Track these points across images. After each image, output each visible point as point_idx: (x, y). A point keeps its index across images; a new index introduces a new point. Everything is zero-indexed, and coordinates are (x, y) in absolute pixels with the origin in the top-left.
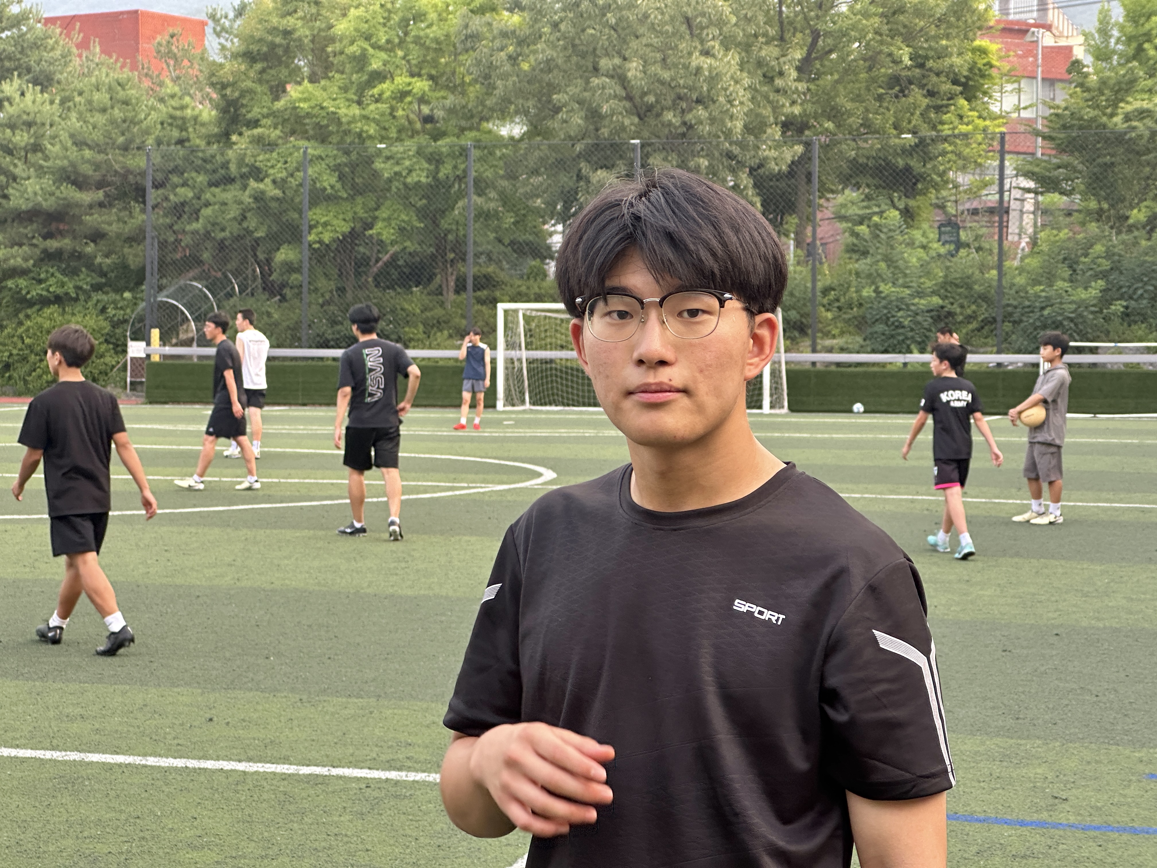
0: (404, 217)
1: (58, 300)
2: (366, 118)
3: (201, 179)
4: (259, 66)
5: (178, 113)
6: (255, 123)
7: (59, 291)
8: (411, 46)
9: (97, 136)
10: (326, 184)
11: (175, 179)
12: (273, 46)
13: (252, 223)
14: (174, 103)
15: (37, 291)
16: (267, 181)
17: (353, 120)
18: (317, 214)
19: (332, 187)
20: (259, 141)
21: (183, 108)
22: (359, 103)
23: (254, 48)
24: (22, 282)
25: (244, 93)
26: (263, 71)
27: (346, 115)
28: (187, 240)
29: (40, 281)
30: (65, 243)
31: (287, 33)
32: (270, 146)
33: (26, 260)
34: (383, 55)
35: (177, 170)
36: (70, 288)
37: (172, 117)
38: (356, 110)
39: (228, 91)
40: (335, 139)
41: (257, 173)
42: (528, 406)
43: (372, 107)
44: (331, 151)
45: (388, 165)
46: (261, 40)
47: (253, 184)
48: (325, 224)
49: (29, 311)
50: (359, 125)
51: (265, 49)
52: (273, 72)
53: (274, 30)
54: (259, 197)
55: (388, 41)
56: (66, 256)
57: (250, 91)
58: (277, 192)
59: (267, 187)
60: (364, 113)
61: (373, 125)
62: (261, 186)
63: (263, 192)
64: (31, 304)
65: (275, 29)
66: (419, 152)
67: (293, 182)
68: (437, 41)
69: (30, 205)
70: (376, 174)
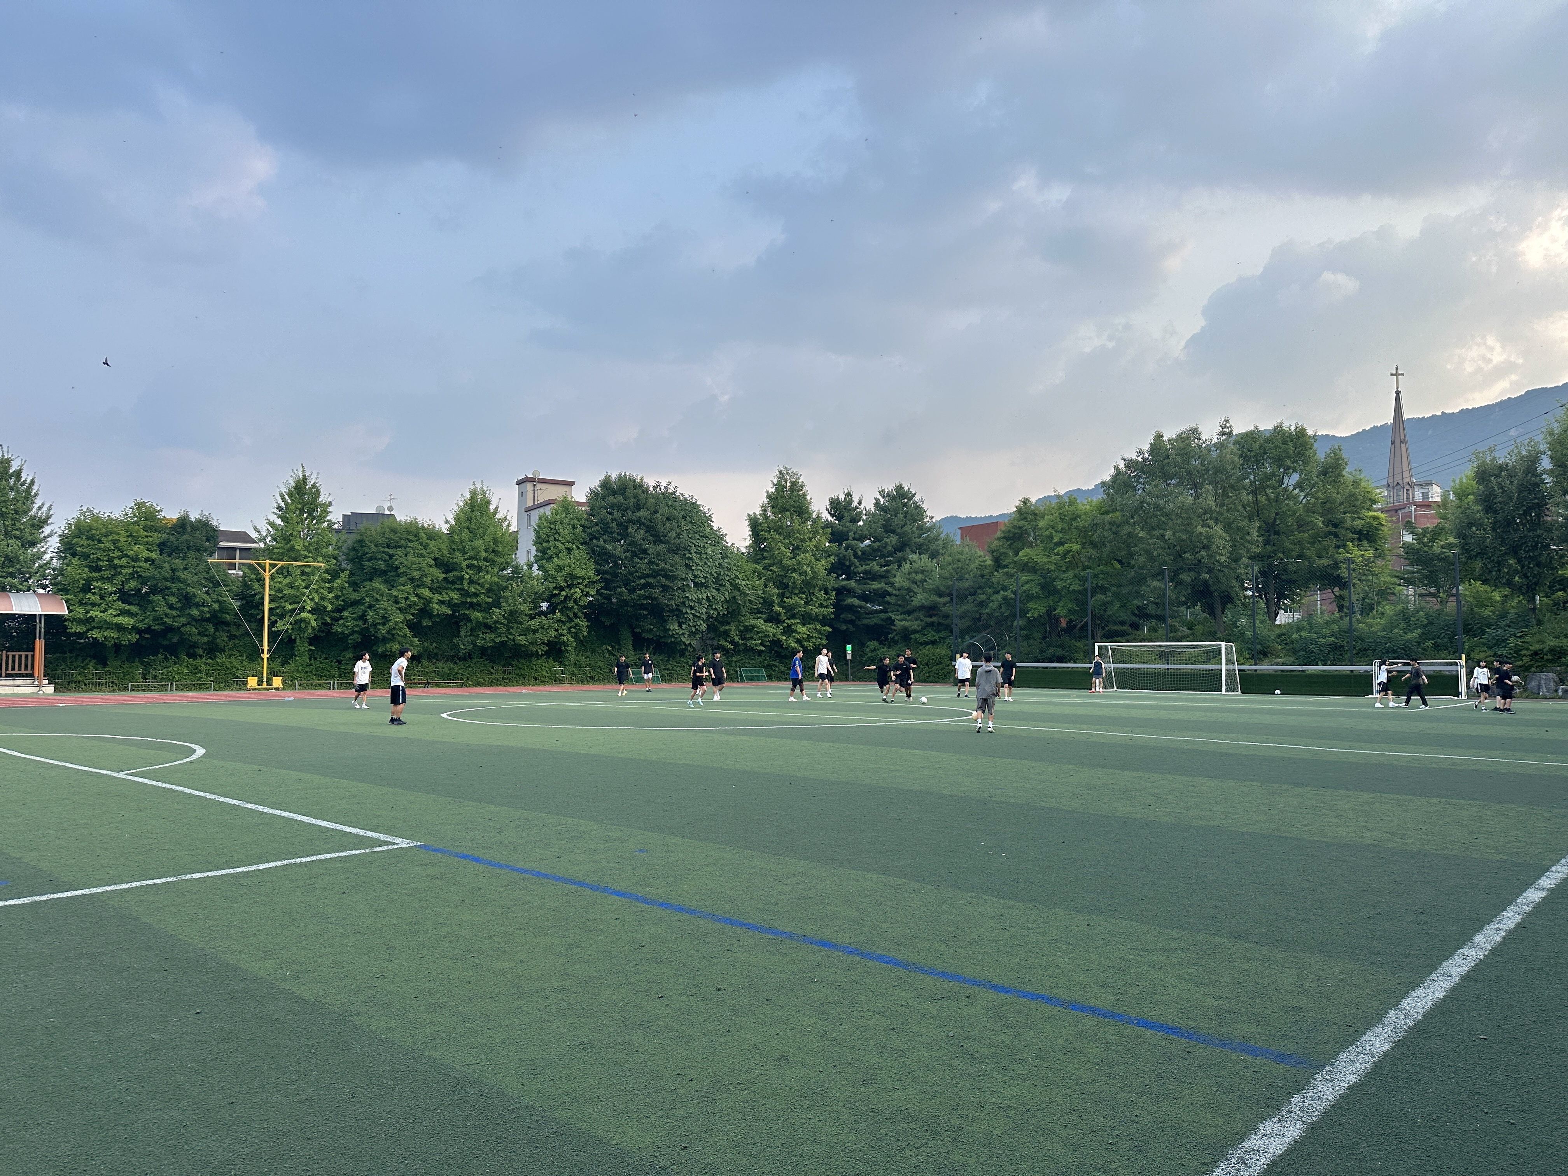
0: (1069, 605)
1: (933, 643)
2: (1051, 562)
3: (990, 591)
4: (1009, 543)
5: (983, 564)
6: (1007, 566)
7: (932, 639)
8: (1074, 530)
9: (947, 575)
10: (1034, 592)
11: (979, 591)
12: (1015, 534)
13: (1003, 610)
14: (981, 559)
15: (924, 639)
16: (1009, 591)
17: (1045, 563)
18: (1031, 605)
19: (1037, 593)
20: (1007, 573)
21: (984, 561)
22: (1048, 556)
23: (1007, 535)
24: (917, 635)
25: (1001, 554)
26: (1011, 544)
27: (1041, 562)
28: (984, 617)
29: (925, 635)
30: (934, 619)
31: (1020, 528)
32: (1012, 575)
33: (918, 626)
34: (1061, 535)
35: (980, 587)
36: (937, 637)
37: (980, 565)
38: (1045, 559)
39: (995, 554)
40: (1039, 573)
41: (1005, 589)
42: (1115, 689)
43: (1053, 557)
44: (1037, 577)
45: (1060, 583)
46: (1009, 531)
47: (1002, 593)
48: (1035, 609)
49: (921, 648)
50: (1047, 565)
51: (1011, 535)
52: (1015, 544)
53: (1015, 527)
54: (1005, 598)
55: (1062, 529)
56: (935, 624)
57: (1004, 553)
58: (1013, 596)
59: (1009, 594)
60: (1049, 560)
61: (1054, 565)
62: (1006, 593)
63: (1006, 596)
64: (921, 644)
66: (1075, 576)
67: (1020, 592)
68: (1084, 527)
69: (920, 604)
70: (1055, 587)
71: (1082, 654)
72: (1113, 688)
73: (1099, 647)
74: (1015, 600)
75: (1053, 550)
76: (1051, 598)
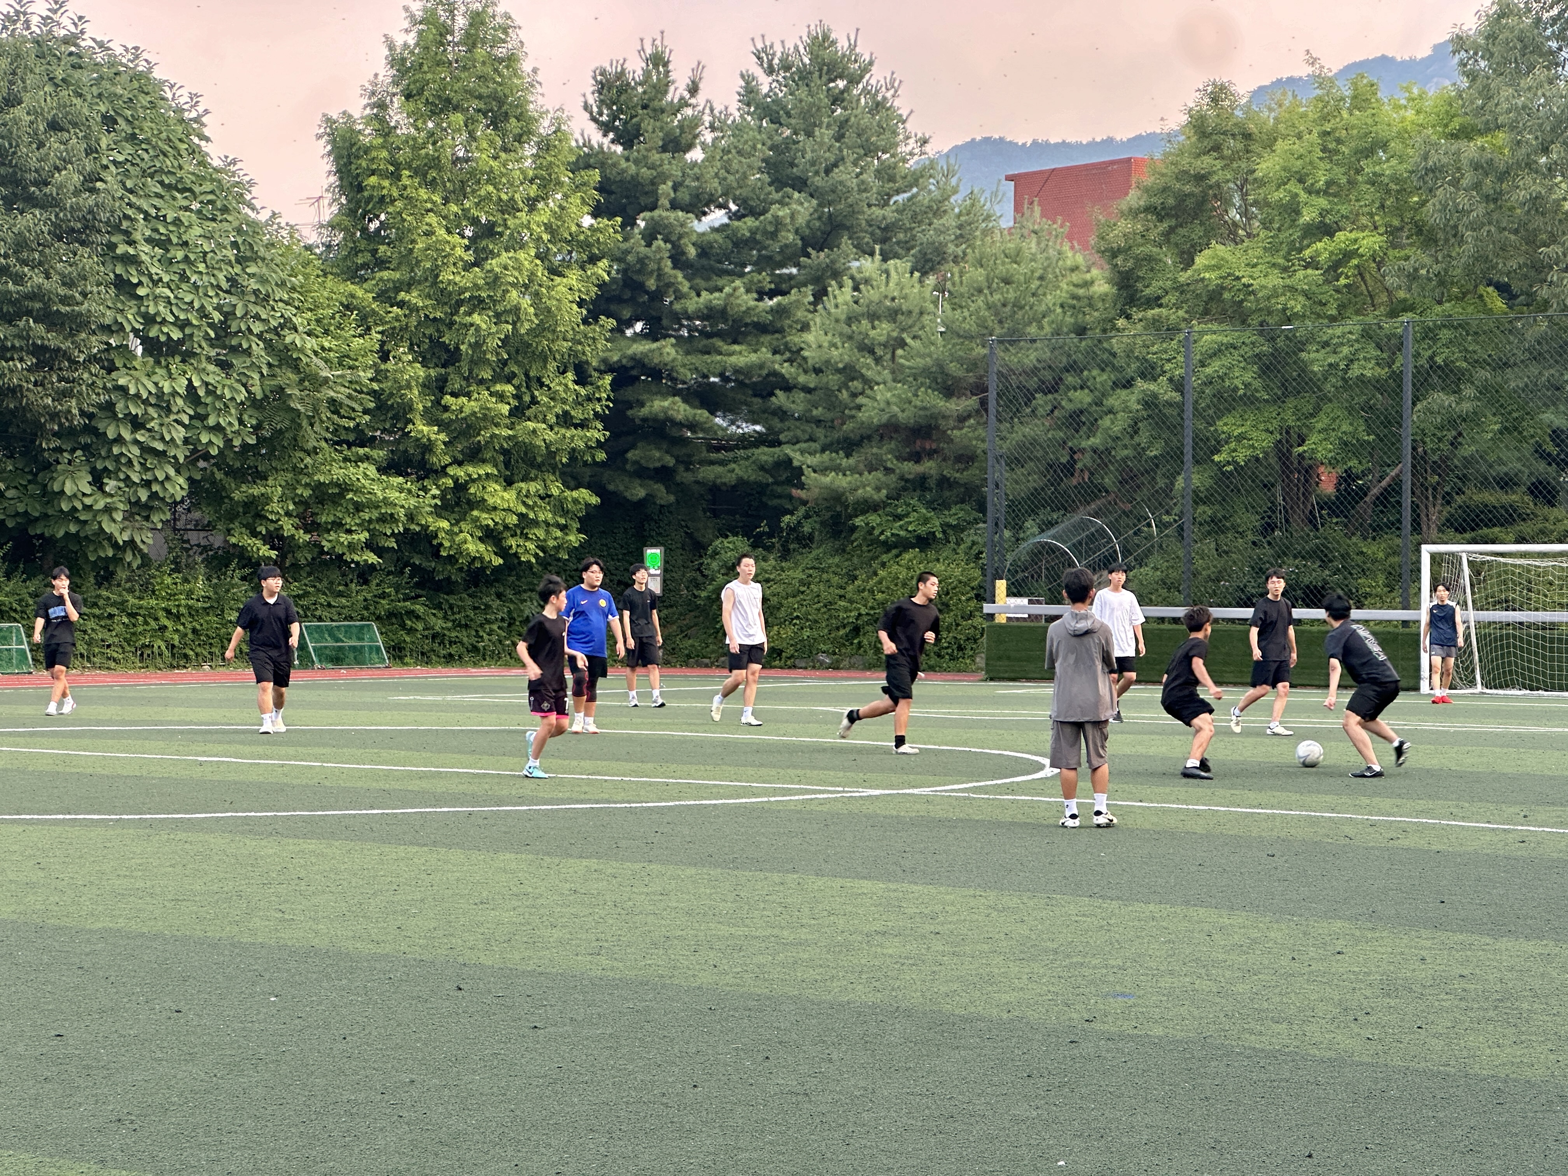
0: (1345, 427)
1: (924, 542)
2: (1292, 289)
3: (1102, 378)
4: (1164, 226)
5: (1081, 292)
6: (1155, 301)
7: (922, 530)
8: (1365, 187)
9: (970, 325)
10: (1238, 383)
11: (1070, 379)
12: (1182, 198)
13: (1143, 438)
14: (1075, 278)
15: (896, 529)
16: (1163, 380)
17: (1275, 293)
18: (1227, 425)
19: (1247, 385)
20: (1156, 323)
21: (1087, 284)
22: (1285, 269)
23: (1157, 201)
24: (874, 519)
25: (1140, 261)
26: (1172, 230)
27: (1264, 287)
28: (1084, 461)
29: (899, 517)
30: (928, 467)
31: (1200, 178)
32: (1173, 330)
33: (878, 489)
34: (1322, 202)
35: (1073, 367)
36: (935, 525)
37: (1075, 297)
38: (1275, 280)
39: (1119, 261)
40: (1254, 321)
41: (1149, 372)
42: (1479, 688)
43: (1301, 274)
44: (1249, 336)
45: (1320, 356)
46: (1165, 189)
47: (1141, 385)
48: (1241, 438)
49: (885, 558)
50: (1282, 299)
51: (1171, 201)
52: (1182, 231)
53: (1182, 176)
54: (1150, 402)
55: (1329, 184)
56: (932, 483)
57: (1150, 259)
58: (1176, 396)
59: (1162, 389)
60: (1288, 282)
61: (1301, 299)
62: (1153, 387)
63: (1155, 396)
64: (887, 546)
65: (1186, 172)
66: (1367, 334)
67: (1195, 382)
68: (1395, 179)
69: (885, 418)
70: (1303, 369)
71: (1381, 579)
72: (1472, 683)
73: (1436, 559)
74: (1181, 406)
75: (1300, 251)
76: (1291, 403)
